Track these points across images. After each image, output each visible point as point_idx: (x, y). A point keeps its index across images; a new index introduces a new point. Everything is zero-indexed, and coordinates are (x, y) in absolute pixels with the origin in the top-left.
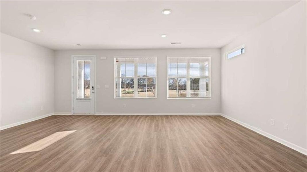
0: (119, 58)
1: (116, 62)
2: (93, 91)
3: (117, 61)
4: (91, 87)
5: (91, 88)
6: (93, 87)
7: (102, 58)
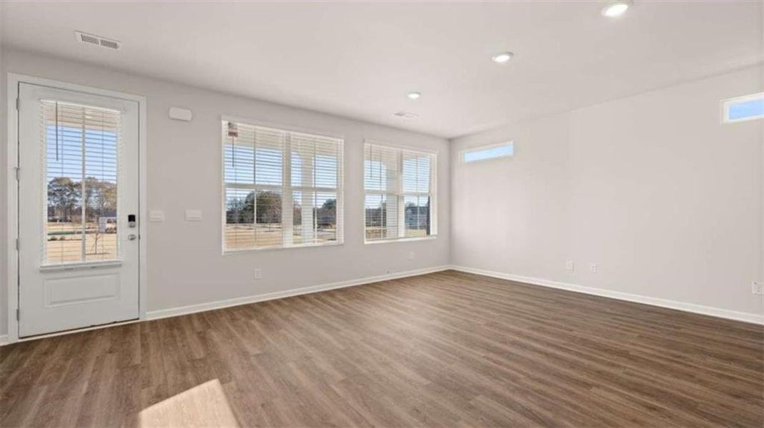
0: (239, 124)
1: (231, 134)
2: (134, 232)
3: (234, 131)
4: (122, 217)
5: (127, 219)
6: (132, 218)
7: (175, 113)
